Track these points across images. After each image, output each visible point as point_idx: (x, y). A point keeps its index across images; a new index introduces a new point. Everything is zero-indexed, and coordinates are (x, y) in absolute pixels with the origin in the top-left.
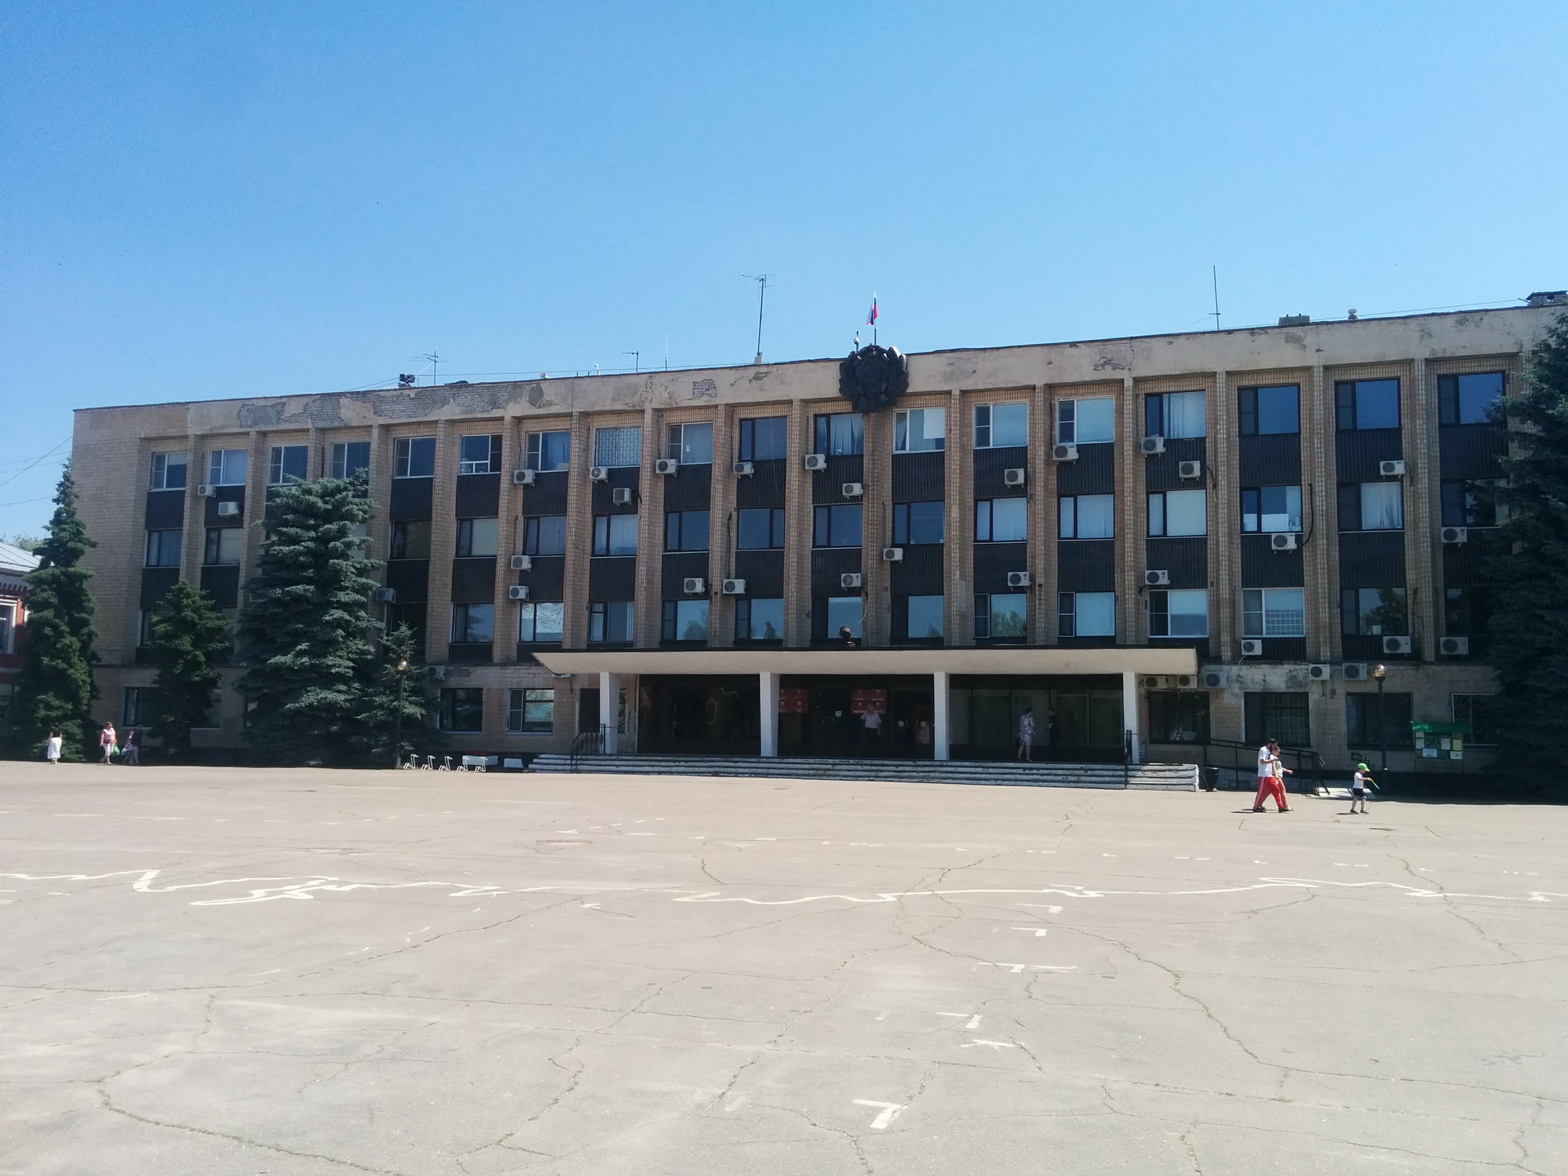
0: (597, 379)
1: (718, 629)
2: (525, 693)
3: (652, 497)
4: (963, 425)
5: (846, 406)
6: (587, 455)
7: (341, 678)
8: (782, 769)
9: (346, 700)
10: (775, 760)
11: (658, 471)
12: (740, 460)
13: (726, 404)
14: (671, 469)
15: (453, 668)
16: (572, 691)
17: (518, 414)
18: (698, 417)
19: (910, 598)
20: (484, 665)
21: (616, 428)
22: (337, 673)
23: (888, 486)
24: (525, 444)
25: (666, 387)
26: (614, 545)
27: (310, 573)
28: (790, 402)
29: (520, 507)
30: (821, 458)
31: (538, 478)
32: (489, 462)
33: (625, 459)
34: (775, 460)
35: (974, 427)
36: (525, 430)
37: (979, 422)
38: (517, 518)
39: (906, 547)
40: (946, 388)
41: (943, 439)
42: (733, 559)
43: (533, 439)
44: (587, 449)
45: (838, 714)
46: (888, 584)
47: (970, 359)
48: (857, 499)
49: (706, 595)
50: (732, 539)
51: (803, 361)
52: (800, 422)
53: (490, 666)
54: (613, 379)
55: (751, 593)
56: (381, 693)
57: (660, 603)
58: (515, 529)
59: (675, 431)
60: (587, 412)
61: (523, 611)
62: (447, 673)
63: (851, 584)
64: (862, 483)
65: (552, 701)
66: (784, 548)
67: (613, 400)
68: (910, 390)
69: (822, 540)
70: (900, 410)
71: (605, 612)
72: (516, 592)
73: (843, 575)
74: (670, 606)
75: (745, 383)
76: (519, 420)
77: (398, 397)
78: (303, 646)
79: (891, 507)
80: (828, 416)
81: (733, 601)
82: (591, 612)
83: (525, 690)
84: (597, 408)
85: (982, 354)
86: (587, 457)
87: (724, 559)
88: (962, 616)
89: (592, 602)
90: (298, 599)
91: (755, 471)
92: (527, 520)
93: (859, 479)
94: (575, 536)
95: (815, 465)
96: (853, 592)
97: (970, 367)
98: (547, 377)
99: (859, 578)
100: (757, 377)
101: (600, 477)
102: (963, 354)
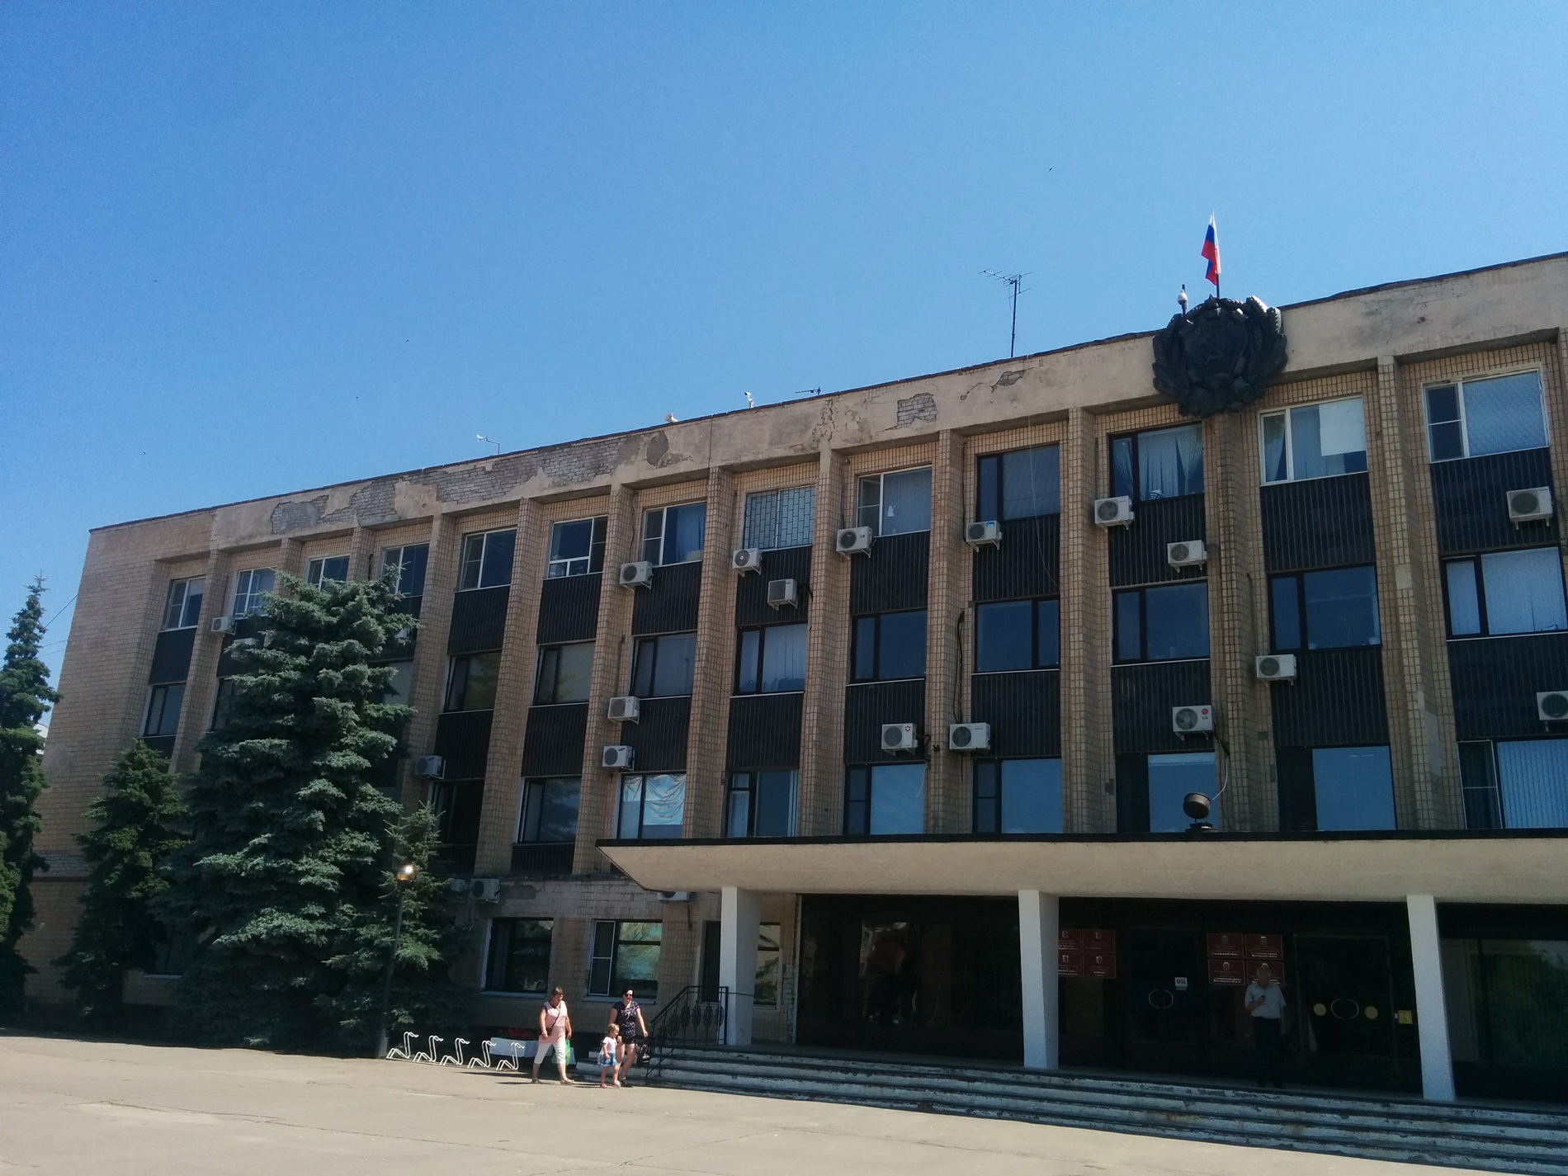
0: (748, 414)
1: (941, 814)
2: (618, 928)
3: (830, 592)
4: (1406, 419)
5: (1166, 414)
6: (731, 533)
7: (316, 893)
8: (1070, 1102)
9: (320, 932)
10: (1055, 1080)
11: (839, 548)
12: (978, 519)
13: (953, 430)
14: (862, 543)
15: (512, 884)
16: (690, 925)
17: (630, 480)
18: (905, 459)
19: (1314, 750)
20: (556, 879)
21: (777, 490)
22: (308, 885)
23: (1256, 543)
24: (641, 524)
25: (854, 414)
26: (769, 676)
27: (289, 720)
28: (1062, 417)
29: (629, 622)
30: (1124, 505)
31: (656, 574)
32: (589, 558)
33: (790, 537)
34: (1040, 518)
35: (1426, 426)
36: (641, 505)
37: (1435, 415)
38: (623, 640)
39: (1301, 655)
40: (1365, 355)
41: (1364, 453)
42: (967, 690)
43: (654, 518)
44: (731, 525)
45: (1181, 983)
46: (1267, 725)
47: (1412, 299)
48: (1195, 571)
49: (920, 754)
50: (965, 655)
51: (1087, 345)
52: (1082, 445)
53: (566, 880)
54: (773, 412)
55: (999, 749)
56: (373, 921)
57: (842, 770)
58: (620, 656)
59: (869, 486)
60: (732, 466)
61: (626, 788)
62: (502, 892)
63: (1191, 726)
64: (1204, 540)
65: (658, 943)
66: (1059, 666)
67: (771, 444)
68: (1290, 368)
69: (1131, 648)
70: (1272, 412)
71: (752, 789)
72: (612, 756)
73: (1176, 710)
74: (858, 776)
75: (984, 394)
76: (634, 489)
77: (469, 472)
78: (262, 839)
79: (1264, 582)
80: (1133, 435)
81: (968, 764)
82: (730, 788)
83: (619, 922)
84: (746, 458)
85: (1435, 288)
86: (730, 539)
87: (951, 688)
88: (1437, 784)
89: (732, 770)
90: (266, 761)
91: (1004, 536)
92: (640, 643)
93: (1199, 533)
94: (707, 660)
95: (1115, 514)
96: (1197, 742)
97: (1413, 313)
98: (674, 420)
99: (1209, 715)
100: (1005, 381)
101: (748, 565)
102: (1397, 294)
